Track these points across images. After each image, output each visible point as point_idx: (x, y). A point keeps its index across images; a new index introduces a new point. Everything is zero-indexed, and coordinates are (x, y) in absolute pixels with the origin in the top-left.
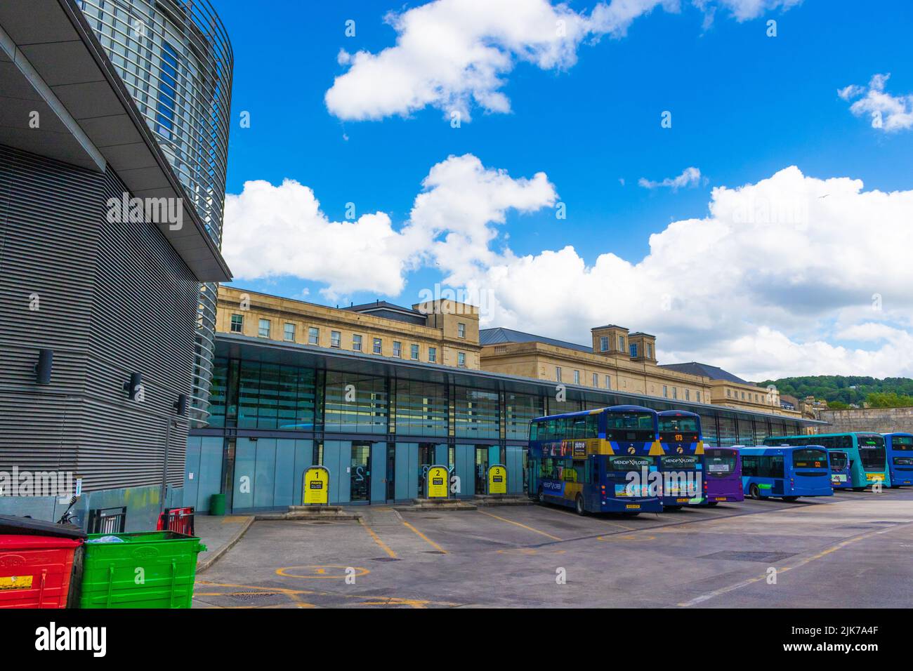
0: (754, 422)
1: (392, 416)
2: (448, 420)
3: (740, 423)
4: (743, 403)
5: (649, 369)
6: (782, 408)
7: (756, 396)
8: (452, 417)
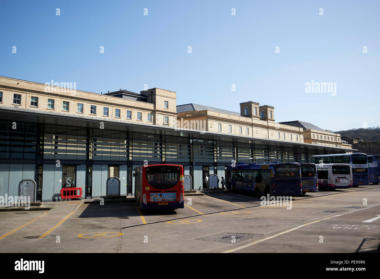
4: (321, 141)
5: (270, 124)
6: (342, 143)
7: (328, 137)
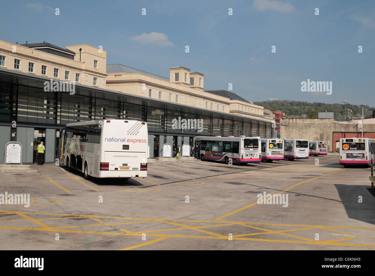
0: (251, 123)
1: (59, 114)
2: (91, 117)
3: (244, 124)
4: (246, 113)
5: (200, 92)
6: (264, 116)
7: (252, 109)
8: (93, 116)
